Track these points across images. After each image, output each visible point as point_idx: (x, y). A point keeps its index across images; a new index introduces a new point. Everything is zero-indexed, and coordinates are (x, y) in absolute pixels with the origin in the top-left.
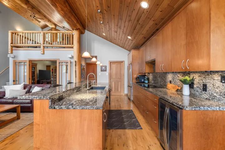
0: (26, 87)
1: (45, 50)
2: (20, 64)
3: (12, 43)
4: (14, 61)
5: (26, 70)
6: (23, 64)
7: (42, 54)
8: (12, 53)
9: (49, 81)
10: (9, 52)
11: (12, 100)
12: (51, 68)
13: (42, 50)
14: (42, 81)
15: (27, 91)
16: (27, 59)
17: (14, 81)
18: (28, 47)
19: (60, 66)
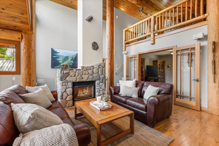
0: (138, 85)
1: (155, 38)
2: (132, 59)
3: (125, 41)
4: (127, 57)
5: (136, 66)
6: (133, 59)
7: (152, 44)
8: (125, 50)
9: (156, 78)
10: (124, 50)
11: (125, 98)
12: (158, 64)
13: (152, 40)
14: (150, 78)
15: (139, 89)
16: (137, 54)
17: (127, 76)
18: (138, 40)
19: (179, 57)
